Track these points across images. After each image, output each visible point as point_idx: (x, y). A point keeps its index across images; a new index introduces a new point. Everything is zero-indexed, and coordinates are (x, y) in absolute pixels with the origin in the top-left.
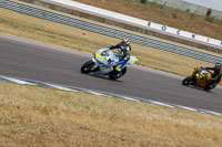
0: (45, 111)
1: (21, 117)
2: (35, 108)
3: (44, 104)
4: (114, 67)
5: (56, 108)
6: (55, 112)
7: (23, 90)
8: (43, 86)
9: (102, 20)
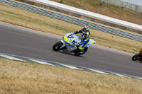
0: (88, 87)
1: (73, 90)
2: (81, 84)
3: (88, 82)
4: (78, 46)
5: (95, 85)
6: (94, 87)
7: (74, 73)
8: (87, 70)
9: (125, 28)
